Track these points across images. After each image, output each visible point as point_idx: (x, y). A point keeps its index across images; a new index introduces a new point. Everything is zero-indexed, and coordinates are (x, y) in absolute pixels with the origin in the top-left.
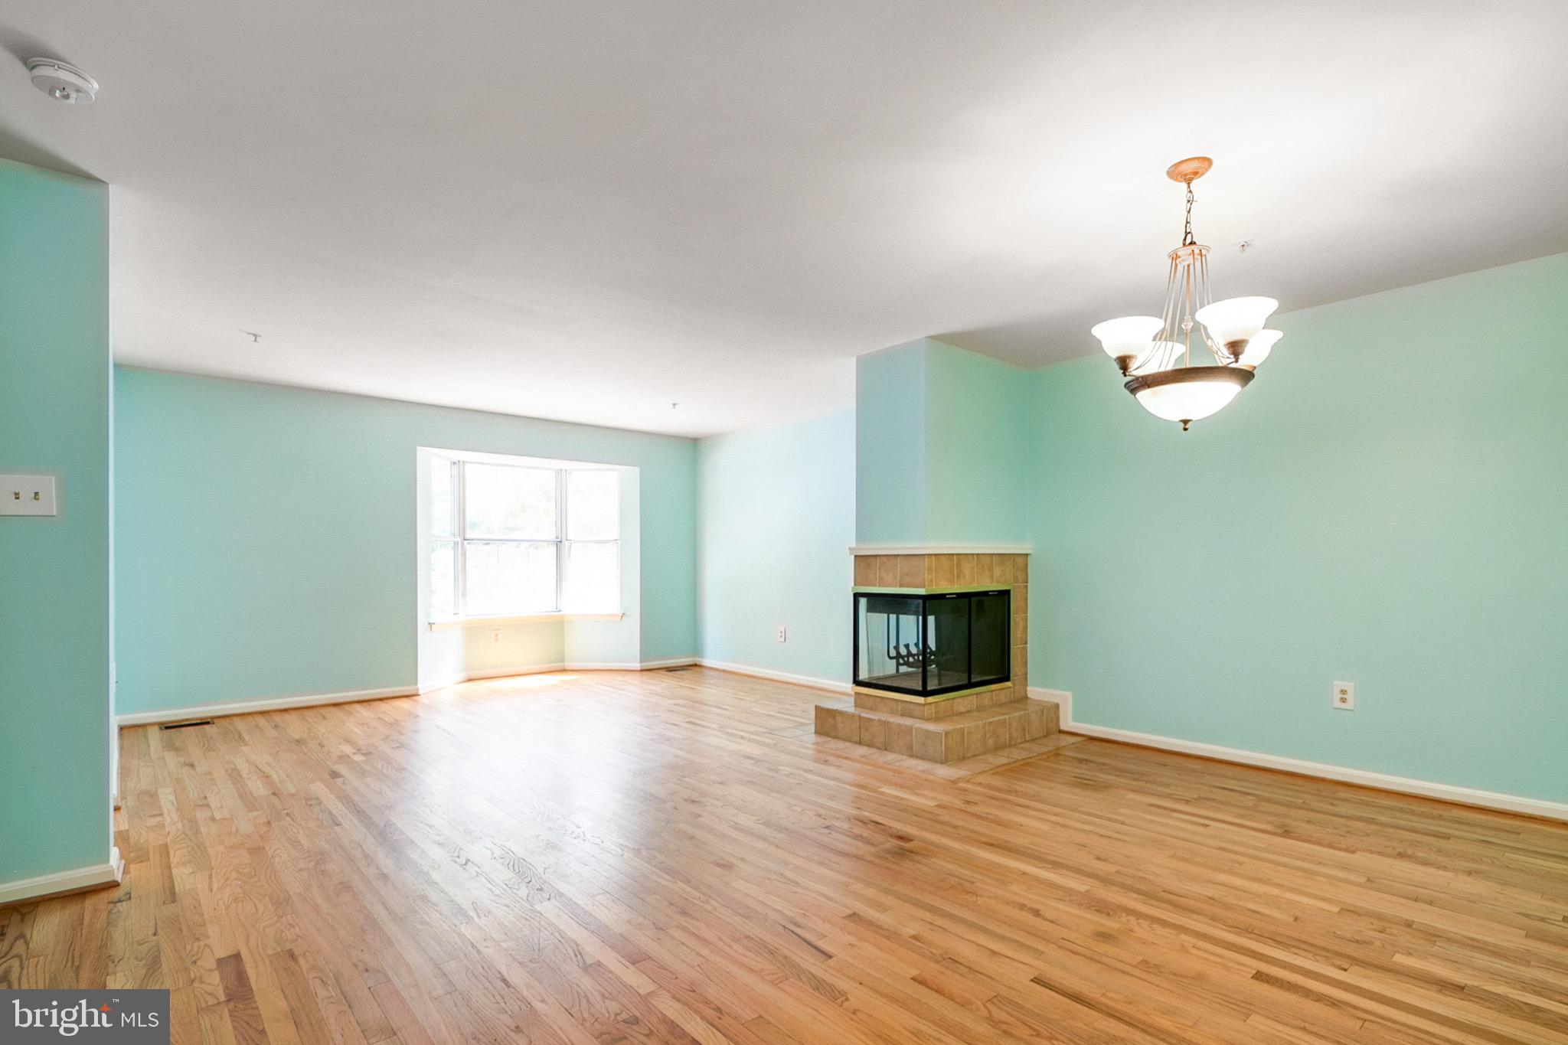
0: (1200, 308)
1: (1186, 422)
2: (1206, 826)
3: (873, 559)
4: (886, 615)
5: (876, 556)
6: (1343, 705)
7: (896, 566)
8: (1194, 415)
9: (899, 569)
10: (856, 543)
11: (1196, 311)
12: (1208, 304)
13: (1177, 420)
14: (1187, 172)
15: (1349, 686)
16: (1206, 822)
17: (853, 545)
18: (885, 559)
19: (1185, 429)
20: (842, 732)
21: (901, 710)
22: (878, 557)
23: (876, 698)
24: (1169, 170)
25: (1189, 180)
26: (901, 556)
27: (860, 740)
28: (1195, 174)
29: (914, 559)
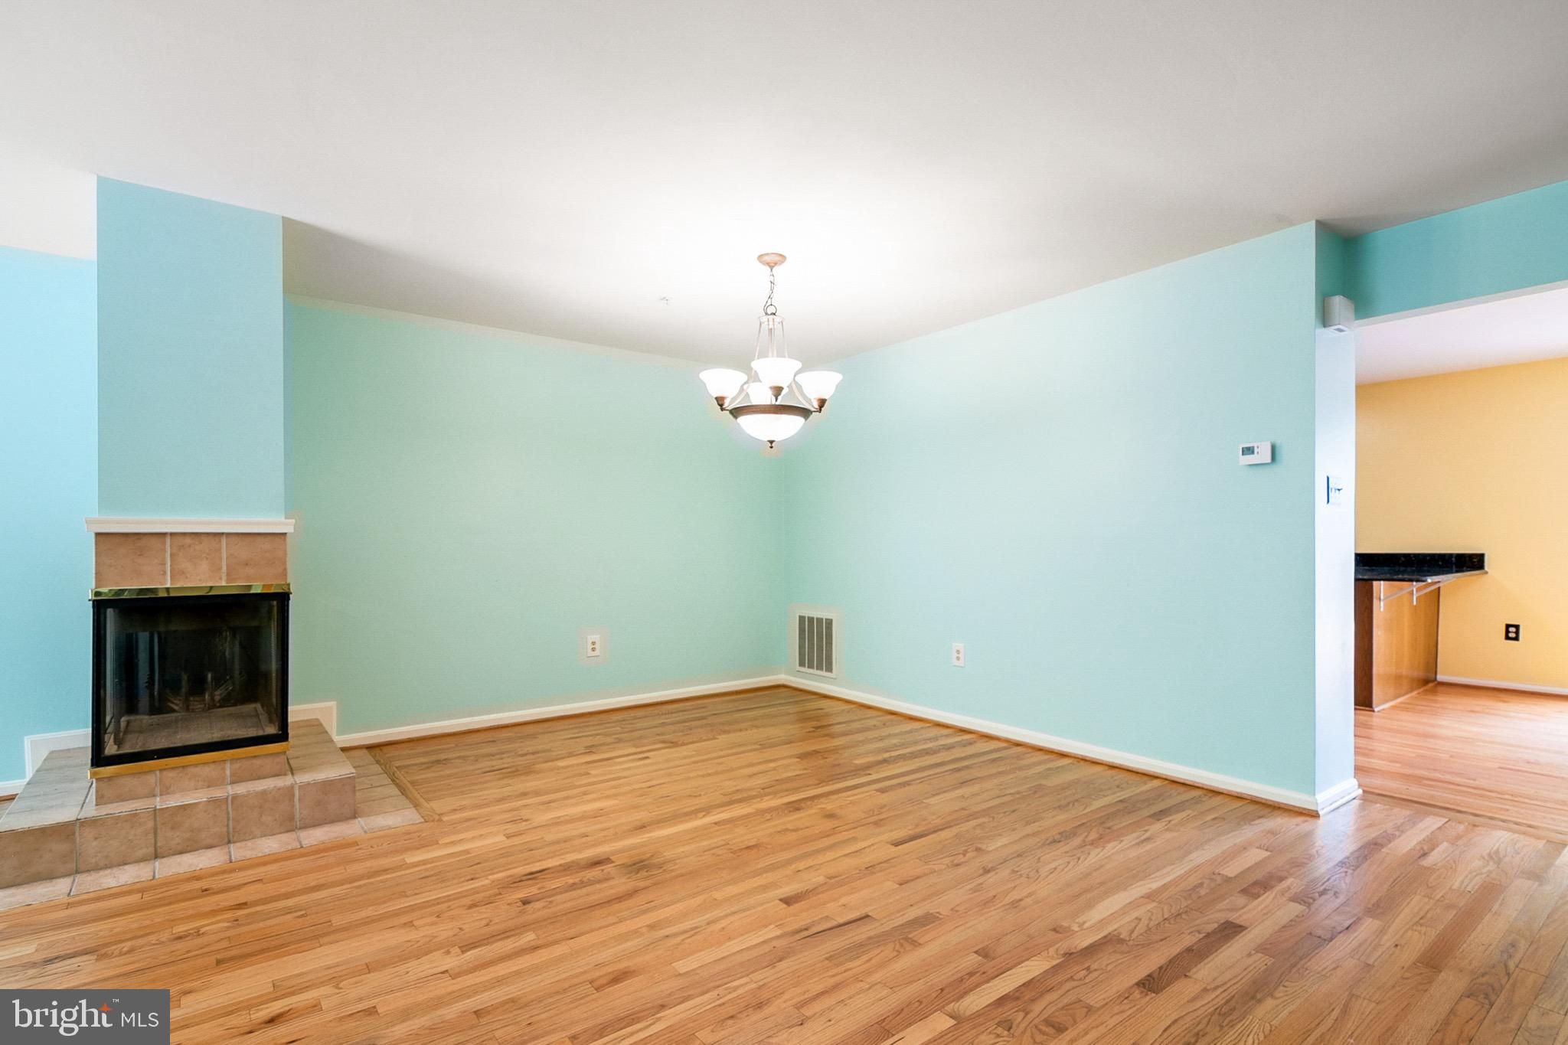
0: (758, 358)
1: (771, 442)
2: (647, 758)
3: (153, 541)
5: (161, 535)
6: (593, 654)
7: (219, 550)
8: (777, 438)
9: (224, 555)
11: (753, 360)
13: (766, 440)
14: (772, 261)
15: (596, 638)
16: (645, 755)
17: (95, 514)
18: (188, 541)
19: (771, 447)
20: (96, 856)
21: (232, 775)
22: (169, 537)
23: (165, 773)
24: (760, 257)
25: (772, 268)
26: (229, 535)
27: (156, 850)
28: (776, 264)
29: (259, 539)
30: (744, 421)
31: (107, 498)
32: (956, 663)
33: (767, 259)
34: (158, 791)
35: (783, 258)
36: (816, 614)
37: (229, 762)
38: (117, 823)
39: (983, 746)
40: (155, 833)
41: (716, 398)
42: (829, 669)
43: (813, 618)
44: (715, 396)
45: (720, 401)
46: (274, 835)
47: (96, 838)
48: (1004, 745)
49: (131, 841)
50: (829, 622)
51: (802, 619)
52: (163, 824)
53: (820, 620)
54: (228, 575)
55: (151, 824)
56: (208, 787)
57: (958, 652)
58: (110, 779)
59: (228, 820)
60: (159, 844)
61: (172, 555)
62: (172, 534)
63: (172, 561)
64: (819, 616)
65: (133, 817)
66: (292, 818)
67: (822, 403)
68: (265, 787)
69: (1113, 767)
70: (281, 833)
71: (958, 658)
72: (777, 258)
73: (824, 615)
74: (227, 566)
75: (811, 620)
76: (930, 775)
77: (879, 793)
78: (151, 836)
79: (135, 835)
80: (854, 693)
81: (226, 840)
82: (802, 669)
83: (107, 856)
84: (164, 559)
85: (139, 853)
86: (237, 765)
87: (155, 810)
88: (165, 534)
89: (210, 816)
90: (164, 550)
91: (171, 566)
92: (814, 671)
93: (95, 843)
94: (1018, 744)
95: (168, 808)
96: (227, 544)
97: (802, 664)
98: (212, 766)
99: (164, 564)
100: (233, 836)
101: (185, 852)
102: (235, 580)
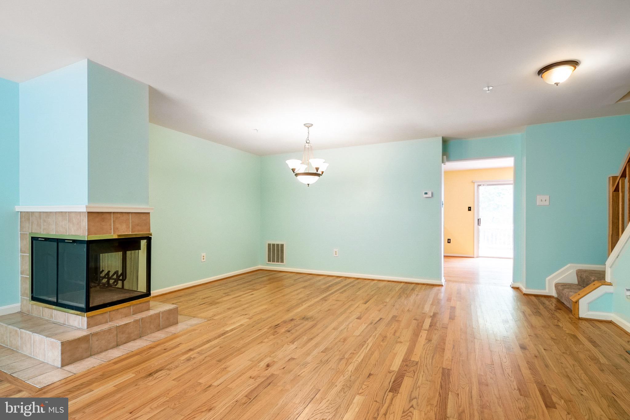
3: (107, 215)
4: (120, 254)
5: (110, 213)
6: (203, 261)
8: (310, 183)
9: (130, 222)
10: (88, 203)
12: (311, 158)
13: (307, 183)
17: (86, 205)
18: (119, 215)
19: (308, 186)
20: (97, 348)
21: (133, 311)
22: (112, 213)
23: (111, 312)
24: (304, 125)
25: (308, 128)
26: (132, 213)
27: (117, 343)
28: (310, 127)
29: (142, 215)
30: (299, 177)
31: (91, 197)
32: (336, 255)
33: (307, 125)
34: (108, 320)
35: (312, 125)
36: (276, 243)
37: (132, 306)
38: (104, 333)
39: (349, 281)
40: (117, 336)
41: (292, 169)
42: (282, 261)
43: (275, 244)
44: (291, 169)
45: (293, 170)
46: (154, 332)
47: (97, 341)
48: (353, 280)
49: (109, 340)
50: (282, 246)
51: (269, 245)
52: (120, 332)
53: (278, 245)
54: (132, 230)
55: (115, 332)
56: (125, 317)
57: (336, 252)
58: (92, 317)
59: (140, 328)
60: (118, 341)
61: (113, 221)
62: (114, 213)
63: (113, 223)
64: (278, 243)
65: (109, 330)
66: (159, 325)
67: (323, 172)
68: (151, 314)
69: (389, 281)
70: (156, 332)
71: (336, 254)
72: (309, 125)
73: (280, 243)
74: (132, 226)
75: (274, 245)
76: (348, 288)
77: (341, 294)
78: (115, 338)
79: (110, 338)
80: (293, 269)
81: (139, 337)
82: (269, 263)
83: (101, 348)
84: (111, 224)
85: (111, 346)
86: (134, 307)
87: (117, 326)
88: (111, 213)
89: (135, 327)
90: (111, 219)
91: (113, 226)
92: (275, 263)
93: (97, 343)
94: (358, 279)
95: (121, 325)
96: (131, 217)
97: (269, 261)
98: (127, 308)
99: (111, 225)
100: (142, 335)
101: (127, 343)
102: (134, 231)
